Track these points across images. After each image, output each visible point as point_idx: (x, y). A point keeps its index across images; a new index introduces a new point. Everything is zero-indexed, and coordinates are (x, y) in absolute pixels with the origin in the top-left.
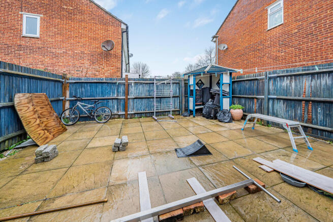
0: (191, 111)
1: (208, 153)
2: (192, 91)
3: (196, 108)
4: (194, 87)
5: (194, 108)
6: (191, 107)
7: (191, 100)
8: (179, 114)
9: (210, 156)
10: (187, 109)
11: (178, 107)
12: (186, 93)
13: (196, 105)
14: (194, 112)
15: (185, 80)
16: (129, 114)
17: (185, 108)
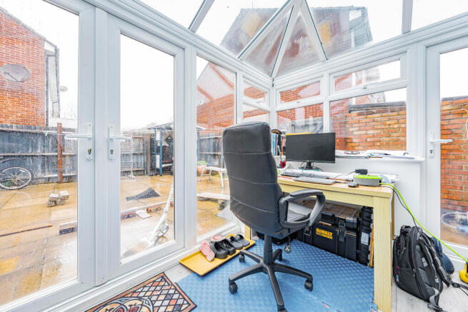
0: (158, 170)
1: (157, 195)
2: (159, 147)
3: (163, 166)
4: (161, 144)
5: (161, 166)
6: (158, 166)
7: (158, 157)
8: (144, 174)
9: (157, 198)
10: (153, 168)
11: (143, 166)
12: (152, 149)
13: (163, 163)
14: (161, 171)
15: (151, 135)
16: (66, 177)
17: (151, 167)
